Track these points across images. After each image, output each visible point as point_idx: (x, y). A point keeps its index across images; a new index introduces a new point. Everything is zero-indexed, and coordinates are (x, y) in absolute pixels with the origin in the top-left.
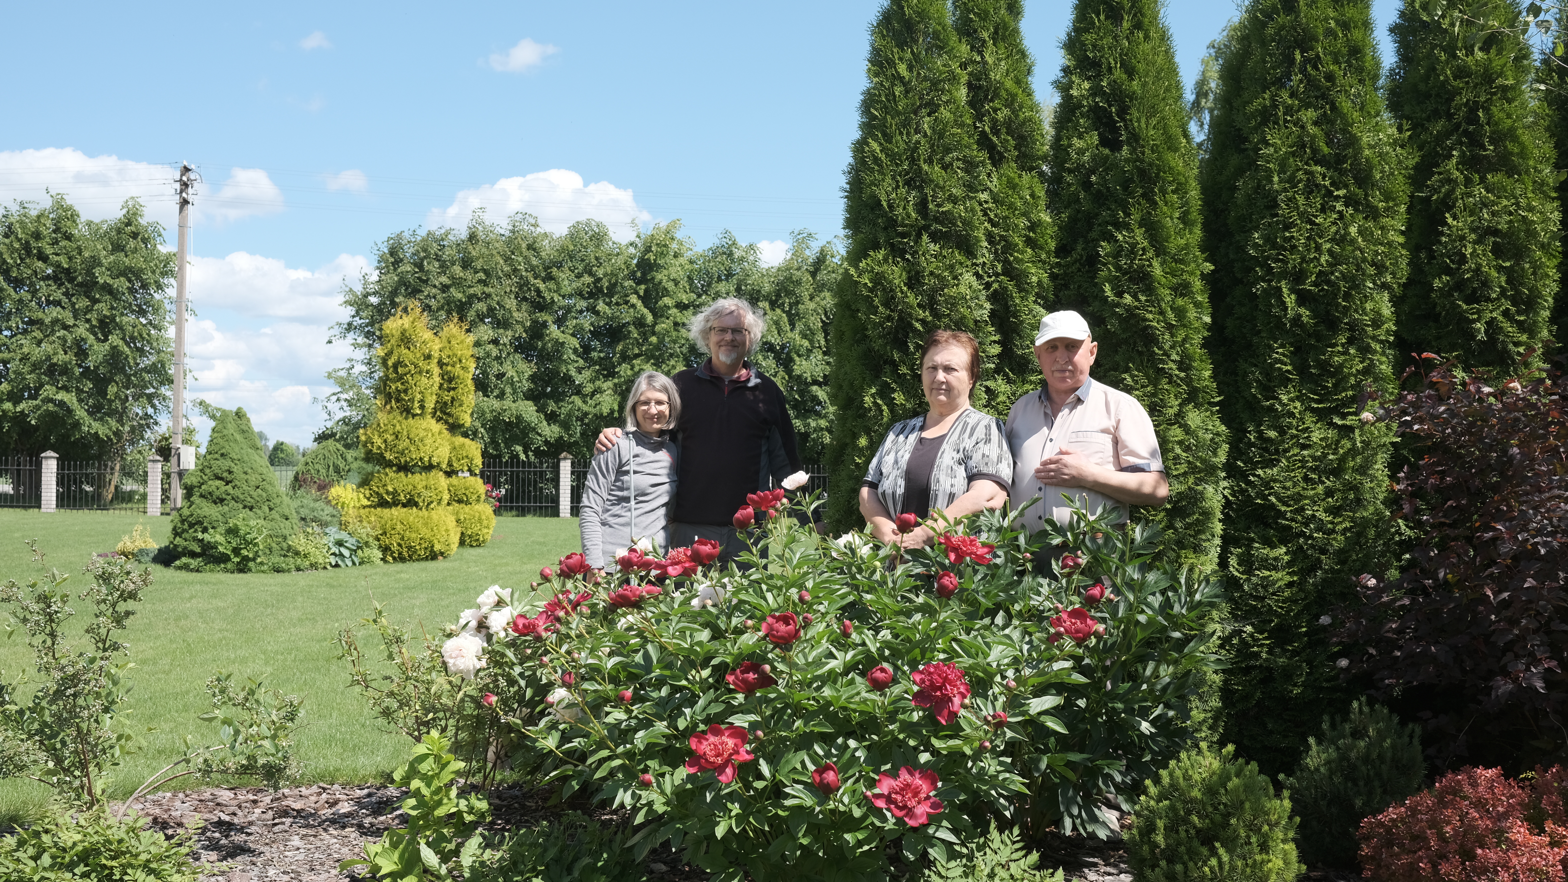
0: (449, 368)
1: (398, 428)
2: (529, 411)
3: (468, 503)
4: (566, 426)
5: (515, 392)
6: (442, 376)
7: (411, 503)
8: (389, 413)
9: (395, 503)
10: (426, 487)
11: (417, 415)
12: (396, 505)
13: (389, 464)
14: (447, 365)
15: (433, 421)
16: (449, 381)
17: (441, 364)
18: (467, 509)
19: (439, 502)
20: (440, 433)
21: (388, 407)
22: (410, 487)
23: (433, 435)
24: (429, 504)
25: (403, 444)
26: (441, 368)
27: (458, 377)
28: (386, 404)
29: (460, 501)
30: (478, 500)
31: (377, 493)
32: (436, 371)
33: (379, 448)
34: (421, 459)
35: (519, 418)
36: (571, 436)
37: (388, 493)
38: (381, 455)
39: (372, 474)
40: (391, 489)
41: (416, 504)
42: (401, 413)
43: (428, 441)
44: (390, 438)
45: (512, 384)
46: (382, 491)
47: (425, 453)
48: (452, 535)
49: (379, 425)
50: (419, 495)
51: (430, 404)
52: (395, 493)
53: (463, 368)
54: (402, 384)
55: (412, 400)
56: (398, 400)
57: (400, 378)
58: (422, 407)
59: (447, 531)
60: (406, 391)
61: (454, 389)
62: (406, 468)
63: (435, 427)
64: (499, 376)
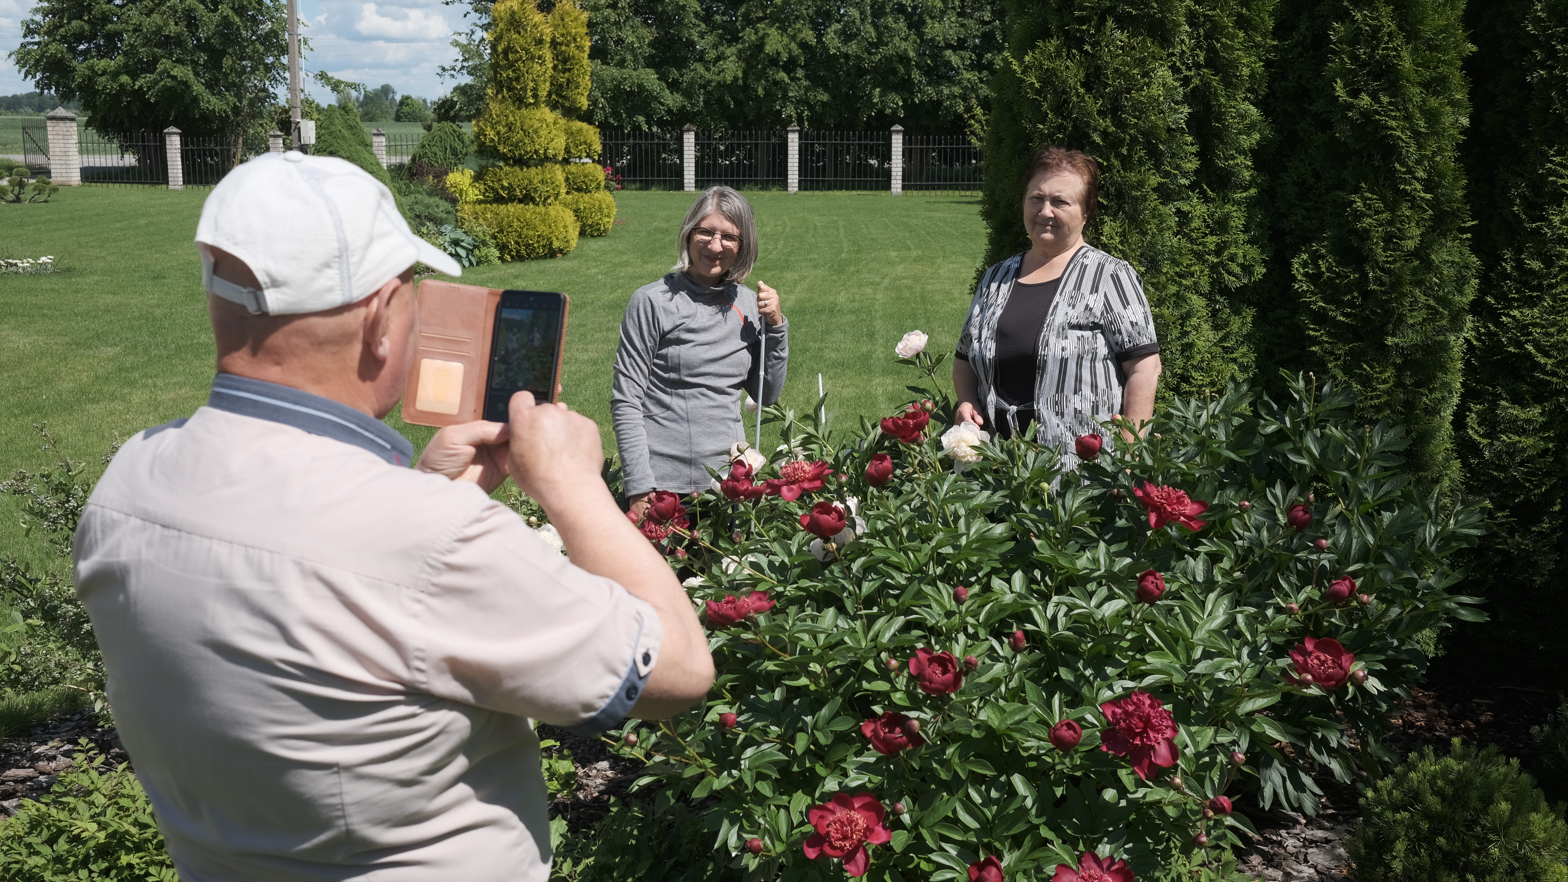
0: (563, 48)
1: (511, 119)
2: (650, 78)
3: (587, 191)
4: (688, 94)
5: (635, 60)
6: (556, 57)
7: (527, 199)
8: (501, 102)
9: (511, 199)
10: (542, 182)
11: (531, 104)
12: (512, 201)
13: (504, 158)
14: (561, 44)
15: (547, 110)
16: (564, 62)
17: (554, 45)
18: (586, 197)
19: (557, 196)
20: (555, 123)
21: (500, 96)
22: (526, 182)
23: (547, 126)
24: (546, 199)
25: (517, 136)
26: (555, 50)
27: (573, 57)
28: (497, 93)
29: (579, 190)
30: (598, 188)
31: (492, 188)
32: (549, 55)
33: (492, 140)
34: (536, 152)
35: (640, 86)
36: (694, 105)
37: (503, 188)
38: (495, 147)
39: (486, 168)
40: (506, 184)
41: (533, 200)
42: (514, 103)
43: (542, 133)
44: (503, 130)
45: (633, 50)
46: (496, 185)
47: (540, 145)
48: (571, 230)
49: (491, 115)
50: (536, 190)
51: (544, 91)
52: (510, 188)
53: (578, 44)
54: (513, 71)
55: (524, 89)
56: (510, 89)
57: (511, 65)
58: (535, 96)
59: (565, 227)
60: (517, 79)
61: (569, 70)
62: (521, 162)
63: (551, 116)
64: (619, 41)
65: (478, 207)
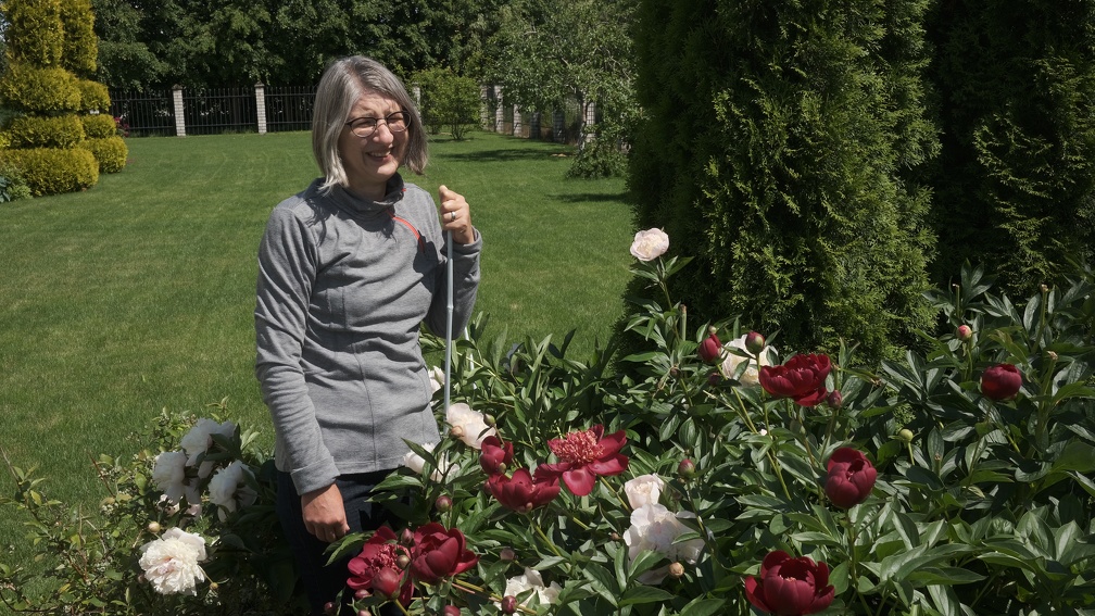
0: (71, 21)
1: (31, 77)
2: (142, 50)
3: (102, 136)
4: (173, 62)
5: (128, 36)
6: (65, 28)
7: (51, 143)
8: (21, 64)
9: (37, 144)
10: (64, 129)
11: (47, 65)
12: (39, 146)
13: (27, 110)
14: (69, 17)
15: (63, 70)
16: (73, 32)
17: (63, 18)
18: (102, 142)
19: (78, 140)
20: (71, 80)
21: (19, 59)
22: (49, 129)
23: (64, 82)
24: (68, 143)
25: (38, 91)
26: (64, 21)
27: (81, 28)
28: (16, 56)
29: (95, 136)
30: (111, 134)
31: (19, 136)
32: (60, 24)
33: (15, 96)
34: (56, 104)
35: (134, 56)
36: (178, 70)
37: (29, 135)
38: (19, 102)
39: (12, 119)
40: (31, 132)
41: (57, 144)
42: (32, 64)
43: (61, 88)
44: (25, 87)
45: (125, 28)
46: (23, 133)
47: (59, 97)
48: (93, 168)
49: (12, 74)
50: (58, 136)
51: (59, 53)
52: (36, 135)
53: (84, 20)
54: (29, 37)
55: (41, 52)
56: (27, 53)
57: (27, 32)
58: (51, 58)
59: (87, 165)
60: (34, 44)
61: (78, 39)
62: (43, 113)
63: (66, 75)
64: (114, 22)
65: (7, 152)
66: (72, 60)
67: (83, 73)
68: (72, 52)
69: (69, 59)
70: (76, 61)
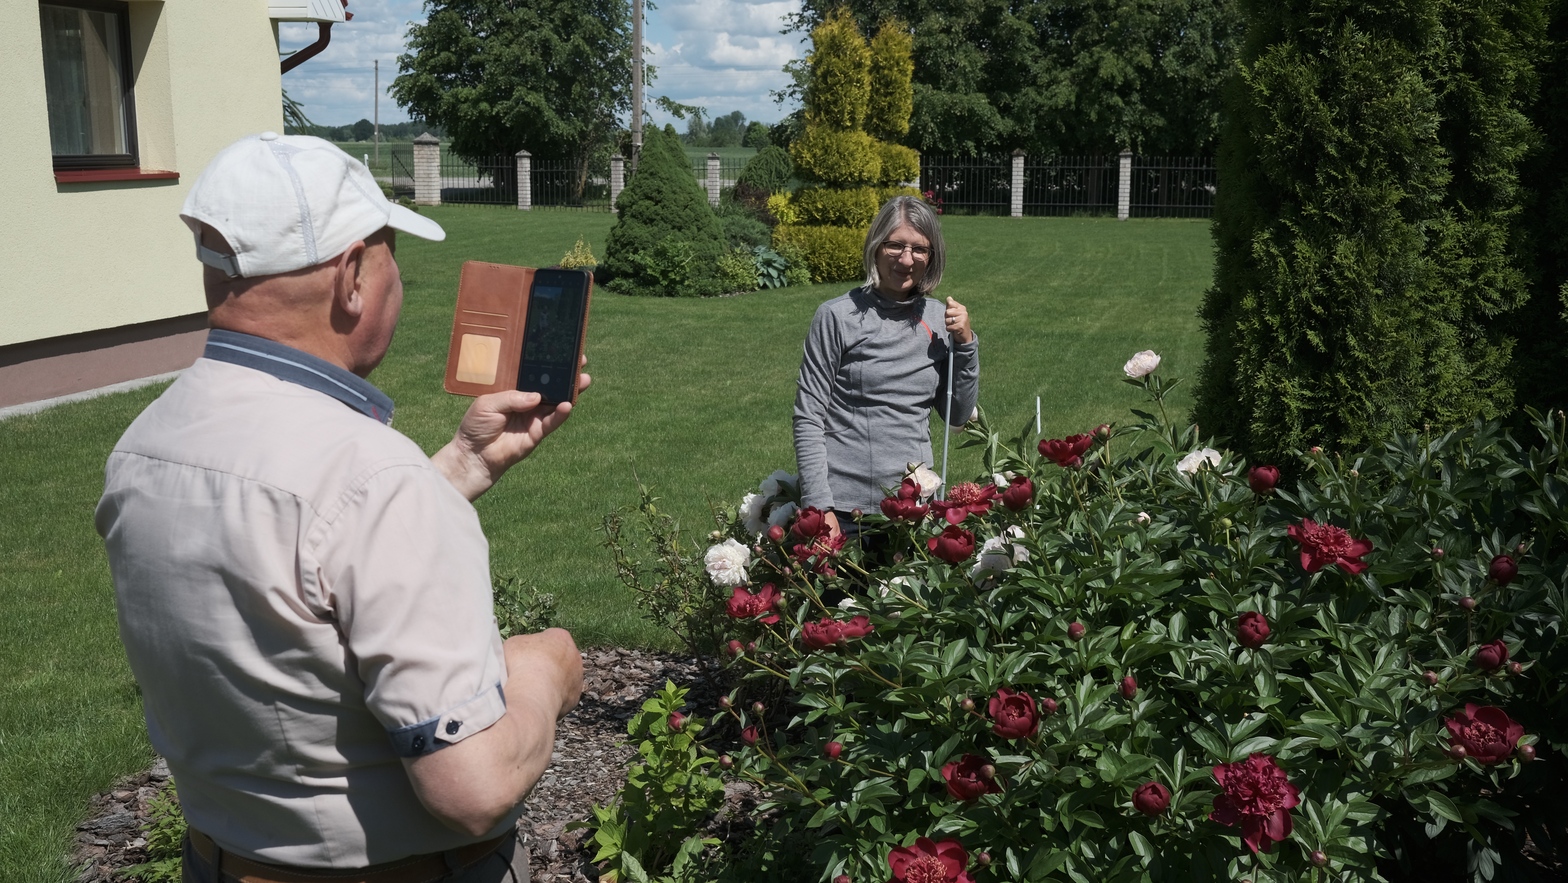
0: (884, 73)
1: (828, 141)
2: (981, 104)
4: (1019, 119)
5: (967, 84)
6: (876, 81)
7: (841, 221)
8: (819, 126)
9: (825, 221)
10: (856, 204)
11: (848, 127)
12: (826, 223)
13: (818, 180)
14: (883, 68)
15: (864, 133)
16: (884, 85)
17: (875, 70)
20: (871, 146)
21: (817, 120)
22: (840, 204)
23: (863, 148)
24: (859, 221)
25: (832, 159)
26: (875, 74)
27: (895, 81)
28: (815, 117)
31: (807, 210)
32: (868, 79)
33: (808, 163)
34: (851, 174)
35: (970, 112)
36: (1022, 129)
37: (817, 210)
38: (811, 170)
39: (802, 190)
40: (820, 207)
41: (846, 222)
42: (831, 126)
43: (858, 155)
44: (819, 152)
45: (965, 74)
46: (811, 207)
47: (855, 168)
49: (808, 138)
50: (849, 213)
51: (862, 113)
52: (824, 211)
53: (900, 71)
54: (832, 95)
55: (842, 112)
56: (827, 112)
57: (829, 89)
58: (852, 119)
60: (835, 103)
61: (891, 94)
62: (836, 184)
63: (866, 139)
64: (952, 66)
65: (792, 228)
66: (882, 120)
67: (891, 135)
68: (882, 110)
69: (878, 118)
70: (886, 121)
